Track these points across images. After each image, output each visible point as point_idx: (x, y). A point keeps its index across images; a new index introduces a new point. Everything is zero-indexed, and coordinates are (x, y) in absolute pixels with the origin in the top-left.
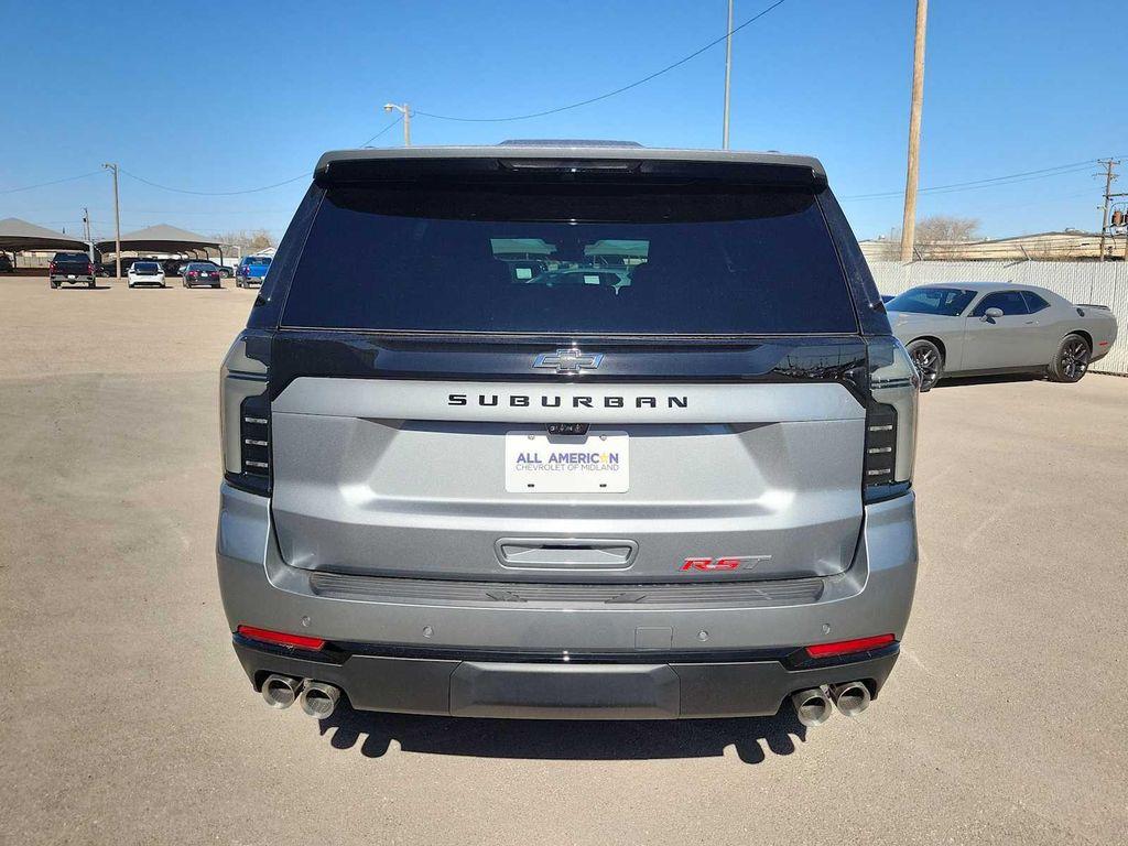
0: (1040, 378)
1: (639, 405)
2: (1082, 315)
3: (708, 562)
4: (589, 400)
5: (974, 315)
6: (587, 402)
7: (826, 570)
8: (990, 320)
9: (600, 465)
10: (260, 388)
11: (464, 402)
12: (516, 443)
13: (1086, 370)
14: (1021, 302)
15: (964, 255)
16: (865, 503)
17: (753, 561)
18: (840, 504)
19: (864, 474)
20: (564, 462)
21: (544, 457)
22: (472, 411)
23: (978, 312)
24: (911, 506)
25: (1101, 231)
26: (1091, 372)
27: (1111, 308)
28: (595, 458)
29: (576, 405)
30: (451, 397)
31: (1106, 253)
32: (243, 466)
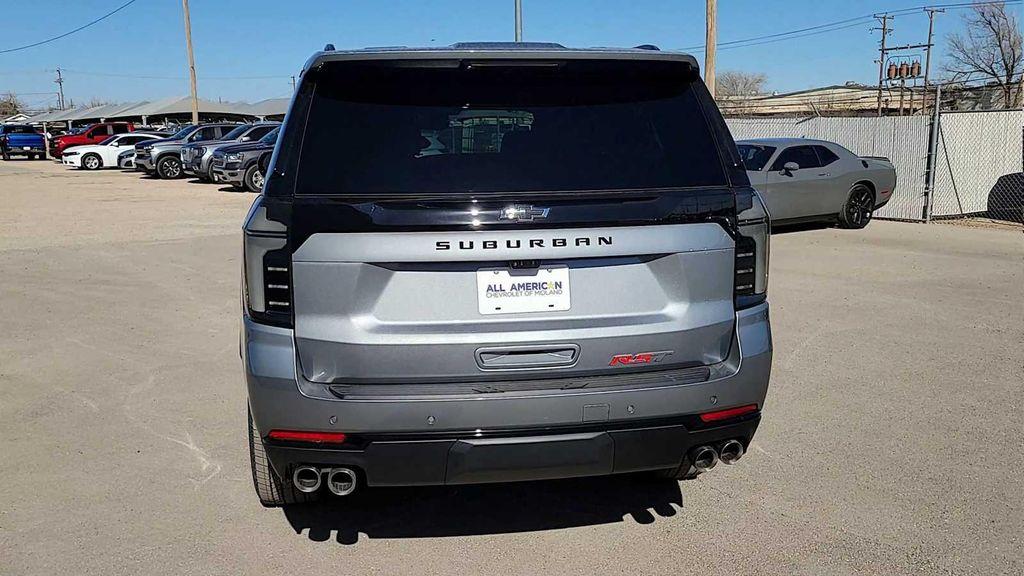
0: (832, 225)
1: (577, 244)
2: (866, 166)
3: (629, 358)
4: (542, 241)
5: (775, 169)
6: (540, 243)
7: (710, 360)
8: (788, 173)
9: (548, 291)
10: (280, 243)
11: (448, 247)
12: (485, 277)
13: (871, 217)
14: (815, 155)
15: (755, 110)
16: (736, 309)
17: (660, 356)
18: (718, 311)
19: (735, 289)
20: (521, 290)
21: (507, 287)
22: (454, 254)
23: (777, 166)
24: (767, 311)
25: (877, 84)
26: (875, 218)
27: (890, 159)
28: (545, 286)
29: (532, 246)
30: (438, 244)
31: (883, 105)
32: (267, 306)
